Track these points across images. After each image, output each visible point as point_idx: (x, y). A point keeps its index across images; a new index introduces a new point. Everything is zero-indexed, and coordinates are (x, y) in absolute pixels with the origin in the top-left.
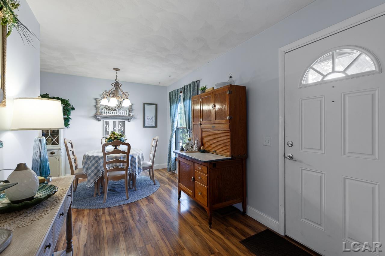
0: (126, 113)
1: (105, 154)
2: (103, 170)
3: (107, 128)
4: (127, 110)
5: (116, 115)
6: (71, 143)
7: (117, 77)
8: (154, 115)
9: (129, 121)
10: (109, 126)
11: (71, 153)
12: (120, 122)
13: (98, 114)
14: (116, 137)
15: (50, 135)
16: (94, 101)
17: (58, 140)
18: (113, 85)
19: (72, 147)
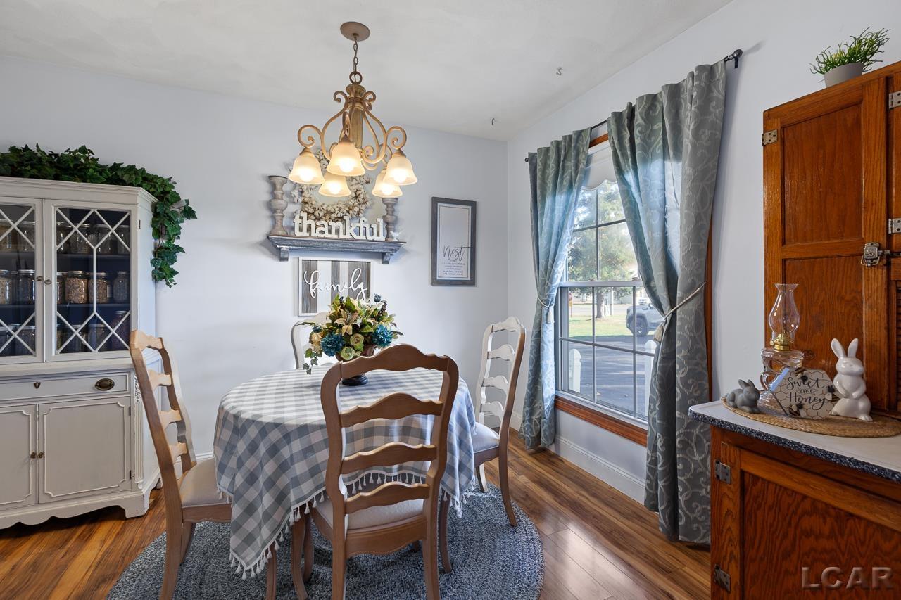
0: (375, 232)
1: (335, 420)
2: (304, 498)
3: (311, 284)
4: (381, 221)
5: (342, 236)
6: (163, 352)
7: (355, 64)
8: (466, 242)
9: (383, 263)
10: (316, 279)
11: (158, 395)
12: (353, 265)
13: (281, 233)
14: (359, 322)
15: (95, 312)
16: (265, 187)
17: (127, 332)
18: (339, 100)
19: (167, 369)
